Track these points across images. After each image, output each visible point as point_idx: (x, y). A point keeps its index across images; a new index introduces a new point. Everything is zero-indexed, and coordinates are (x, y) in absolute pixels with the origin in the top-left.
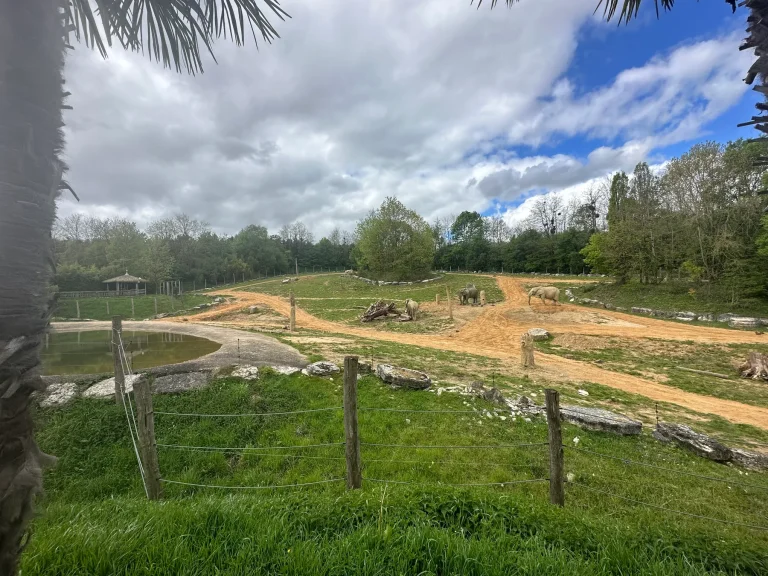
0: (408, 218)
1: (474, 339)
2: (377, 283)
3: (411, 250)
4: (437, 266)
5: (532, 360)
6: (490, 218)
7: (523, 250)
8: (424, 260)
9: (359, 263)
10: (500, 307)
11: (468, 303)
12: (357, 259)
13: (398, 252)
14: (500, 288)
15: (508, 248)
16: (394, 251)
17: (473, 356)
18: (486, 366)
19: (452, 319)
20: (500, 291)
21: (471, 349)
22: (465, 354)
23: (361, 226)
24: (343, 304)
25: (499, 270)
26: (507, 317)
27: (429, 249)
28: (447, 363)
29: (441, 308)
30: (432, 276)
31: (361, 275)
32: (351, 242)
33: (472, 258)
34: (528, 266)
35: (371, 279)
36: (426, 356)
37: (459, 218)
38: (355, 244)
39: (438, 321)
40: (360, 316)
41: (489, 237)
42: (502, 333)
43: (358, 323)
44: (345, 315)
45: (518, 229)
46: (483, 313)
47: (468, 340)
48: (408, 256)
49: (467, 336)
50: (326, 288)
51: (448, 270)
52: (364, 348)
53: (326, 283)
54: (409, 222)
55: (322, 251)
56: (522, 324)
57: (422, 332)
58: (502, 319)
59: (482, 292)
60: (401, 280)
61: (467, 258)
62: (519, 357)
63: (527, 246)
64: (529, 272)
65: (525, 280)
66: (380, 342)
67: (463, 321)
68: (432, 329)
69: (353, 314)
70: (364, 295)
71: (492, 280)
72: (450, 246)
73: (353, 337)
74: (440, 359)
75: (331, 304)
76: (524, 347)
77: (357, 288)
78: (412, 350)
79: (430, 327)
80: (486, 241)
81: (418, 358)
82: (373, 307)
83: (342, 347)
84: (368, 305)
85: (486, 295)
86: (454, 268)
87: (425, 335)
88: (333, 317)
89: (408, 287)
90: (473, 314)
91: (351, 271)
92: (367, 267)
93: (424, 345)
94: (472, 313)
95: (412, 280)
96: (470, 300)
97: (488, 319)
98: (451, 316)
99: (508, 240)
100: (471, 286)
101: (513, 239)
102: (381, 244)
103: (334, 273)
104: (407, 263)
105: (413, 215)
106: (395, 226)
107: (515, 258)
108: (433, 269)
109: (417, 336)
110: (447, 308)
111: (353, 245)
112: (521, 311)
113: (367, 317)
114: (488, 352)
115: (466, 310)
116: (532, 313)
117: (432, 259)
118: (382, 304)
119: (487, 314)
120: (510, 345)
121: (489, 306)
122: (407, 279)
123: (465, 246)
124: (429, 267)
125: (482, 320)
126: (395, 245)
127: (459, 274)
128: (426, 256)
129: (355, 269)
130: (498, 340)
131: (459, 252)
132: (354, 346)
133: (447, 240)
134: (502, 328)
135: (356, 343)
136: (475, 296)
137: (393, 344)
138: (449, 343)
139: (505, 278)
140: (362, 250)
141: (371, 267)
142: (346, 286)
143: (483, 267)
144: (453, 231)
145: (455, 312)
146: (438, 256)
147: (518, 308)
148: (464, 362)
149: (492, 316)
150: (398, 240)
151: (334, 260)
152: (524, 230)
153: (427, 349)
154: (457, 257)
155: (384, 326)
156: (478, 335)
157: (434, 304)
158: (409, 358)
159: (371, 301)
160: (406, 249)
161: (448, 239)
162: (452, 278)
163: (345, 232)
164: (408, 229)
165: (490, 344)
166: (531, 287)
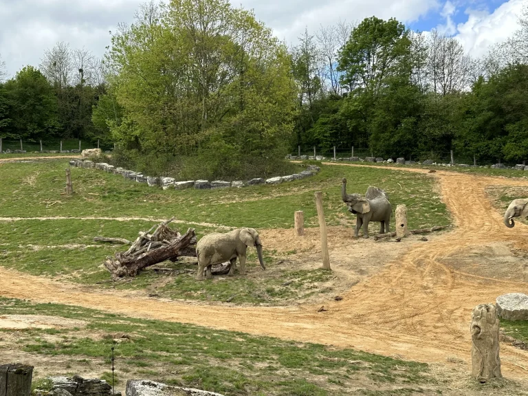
0: (238, 27)
1: (374, 317)
2: (159, 183)
3: (242, 105)
4: (305, 143)
5: (496, 366)
6: (427, 35)
7: (499, 111)
8: (271, 131)
9: (115, 132)
10: (440, 245)
11: (366, 234)
12: (110, 123)
13: (208, 109)
14: (443, 198)
15: (468, 106)
16: (202, 106)
17: (368, 357)
18: (392, 381)
19: (327, 270)
20: (443, 208)
21: (363, 342)
22: (348, 353)
23: (121, 42)
24: (71, 232)
25: (443, 157)
26: (454, 264)
27: (282, 104)
28: (301, 374)
29: (304, 243)
30: (291, 169)
31: (121, 162)
32: (96, 79)
33: (383, 127)
34: (510, 149)
35: (144, 172)
36: (256, 358)
37: (356, 33)
38: (109, 84)
39: (295, 274)
40: (110, 262)
41: (425, 80)
42: (439, 303)
43: (105, 280)
44: (72, 261)
45: (491, 63)
46: (401, 258)
47: (359, 320)
48: (234, 119)
49: (358, 309)
50: (28, 191)
51: (329, 155)
52: (108, 339)
53: (31, 181)
54: (239, 38)
55: (24, 98)
56: (487, 283)
57: (258, 300)
58: (441, 271)
59: (399, 208)
60: (216, 175)
61: (373, 127)
62: (468, 359)
63: (509, 103)
64: (512, 162)
65: (500, 181)
66: (154, 324)
67: (351, 275)
68: (281, 294)
69: (94, 255)
70: (123, 210)
71: (427, 181)
72: (334, 98)
73: (88, 313)
74: (289, 365)
75: (42, 232)
76: (478, 337)
77: (110, 194)
78: (224, 344)
79: (277, 288)
80: (417, 89)
81: (235, 364)
82: (144, 241)
83: (52, 339)
84: (135, 235)
85: (409, 214)
86: (343, 151)
87: (263, 307)
88: (42, 265)
89: (232, 195)
90: (378, 259)
91: (96, 152)
92: (135, 144)
93: (256, 332)
94: (376, 256)
95: (242, 178)
96: (374, 227)
97: (409, 270)
98: (327, 262)
99: (468, 89)
100: (375, 194)
101: (478, 86)
102: (172, 90)
103: (52, 156)
104: (230, 135)
105: (247, 23)
106: (203, 45)
107: (481, 130)
108: (294, 152)
109: (246, 310)
110: (319, 244)
111: (102, 89)
112: (487, 254)
113: (128, 264)
114: (403, 348)
115: (364, 249)
116: (511, 259)
117: (289, 128)
118: (167, 232)
119: (409, 261)
120: (453, 332)
121: (414, 241)
122: (231, 174)
123: (369, 102)
124: (283, 146)
125: (396, 273)
126: (203, 92)
127: (353, 166)
128: (279, 120)
129: (106, 148)
130: (429, 318)
131: (355, 115)
132: (81, 336)
133: (328, 85)
134: (440, 292)
135: (91, 327)
136: (384, 217)
137: (183, 328)
138: (318, 325)
139: (457, 175)
140: (122, 101)
141: (144, 144)
142: (82, 188)
143: (406, 151)
144: (344, 64)
145: (335, 255)
146: (305, 122)
147: (478, 245)
148: (343, 371)
149: (419, 263)
150: (211, 80)
151: (53, 122)
152: (503, 65)
153: (262, 341)
154: (350, 125)
155: (169, 287)
156: (384, 308)
157: (291, 234)
158: (214, 362)
159: (140, 225)
160: (230, 104)
161: (330, 82)
162: (336, 172)
163: (81, 55)
164: (236, 55)
165: (410, 330)
166: (511, 199)
